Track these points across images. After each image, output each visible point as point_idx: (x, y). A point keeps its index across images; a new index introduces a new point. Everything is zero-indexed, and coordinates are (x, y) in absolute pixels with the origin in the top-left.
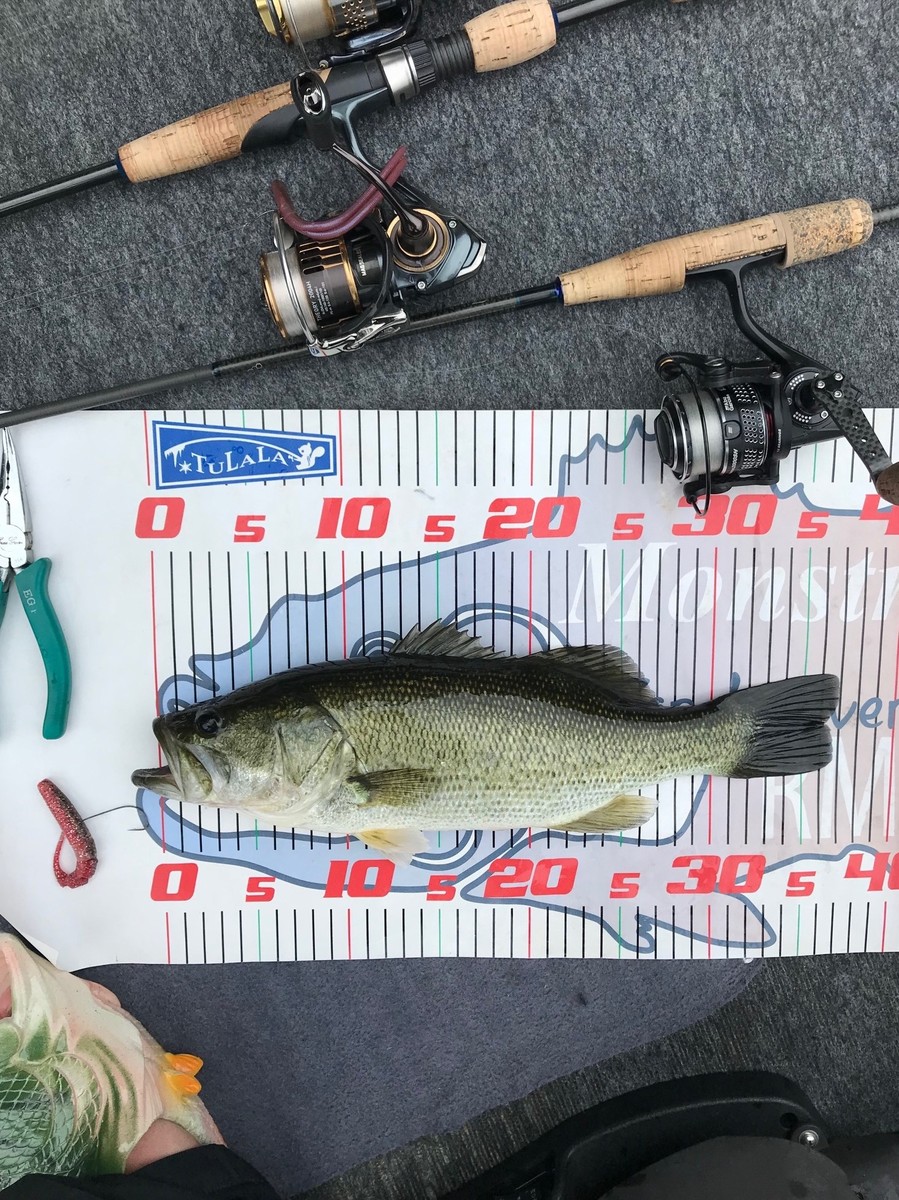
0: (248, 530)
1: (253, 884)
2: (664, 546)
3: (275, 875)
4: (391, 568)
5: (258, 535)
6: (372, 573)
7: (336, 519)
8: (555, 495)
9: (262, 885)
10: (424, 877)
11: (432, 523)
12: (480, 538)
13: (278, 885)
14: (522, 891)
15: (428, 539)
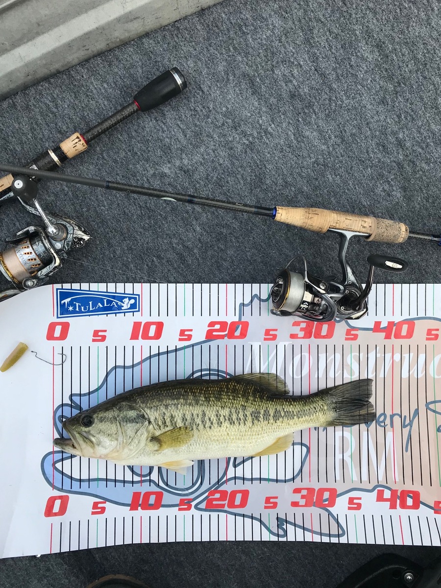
0: (99, 336)
1: (95, 505)
2: (287, 344)
3: (106, 500)
4: (163, 353)
5: (104, 338)
6: (155, 355)
7: (139, 331)
8: (237, 320)
9: (100, 505)
10: (176, 500)
11: (182, 332)
12: (204, 339)
13: (108, 505)
14: (223, 506)
15: (180, 340)
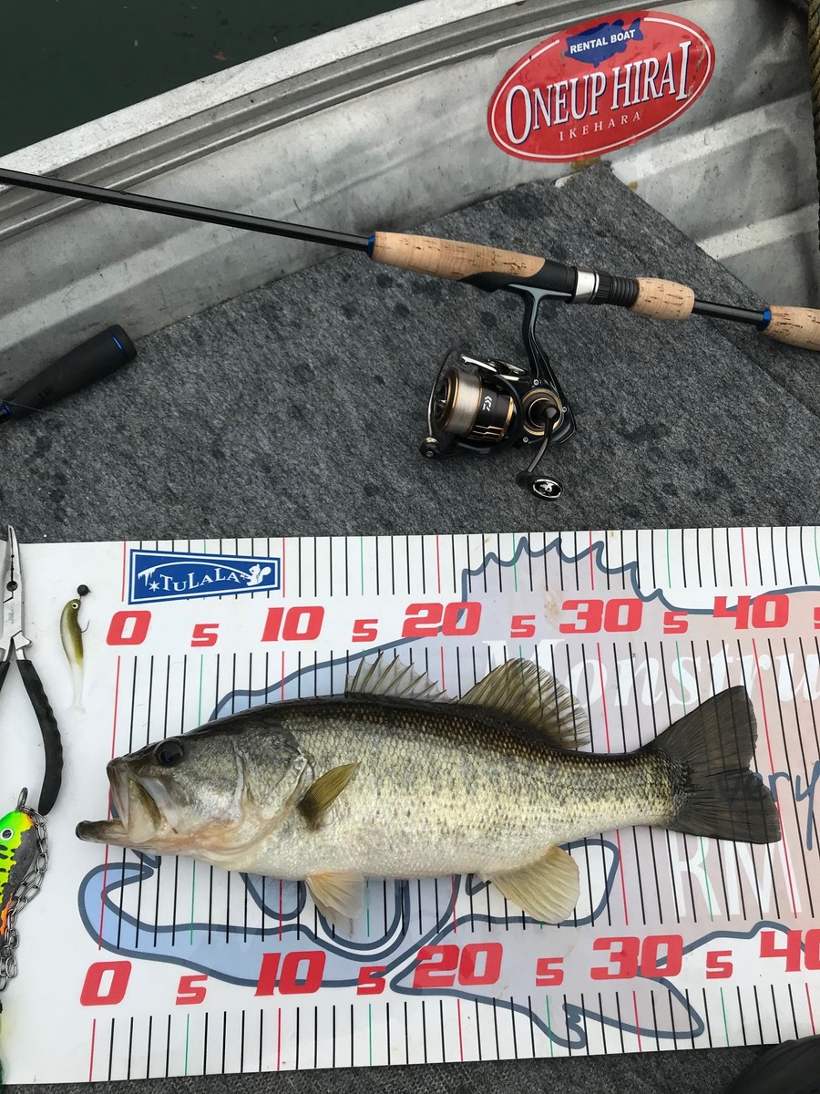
0: (204, 636)
1: (185, 984)
2: (555, 642)
3: (208, 973)
4: (324, 665)
5: (212, 640)
6: (308, 669)
7: (278, 625)
8: (460, 600)
9: (194, 984)
10: (353, 970)
11: (359, 625)
12: (399, 637)
13: (211, 984)
14: (450, 980)
15: (355, 639)
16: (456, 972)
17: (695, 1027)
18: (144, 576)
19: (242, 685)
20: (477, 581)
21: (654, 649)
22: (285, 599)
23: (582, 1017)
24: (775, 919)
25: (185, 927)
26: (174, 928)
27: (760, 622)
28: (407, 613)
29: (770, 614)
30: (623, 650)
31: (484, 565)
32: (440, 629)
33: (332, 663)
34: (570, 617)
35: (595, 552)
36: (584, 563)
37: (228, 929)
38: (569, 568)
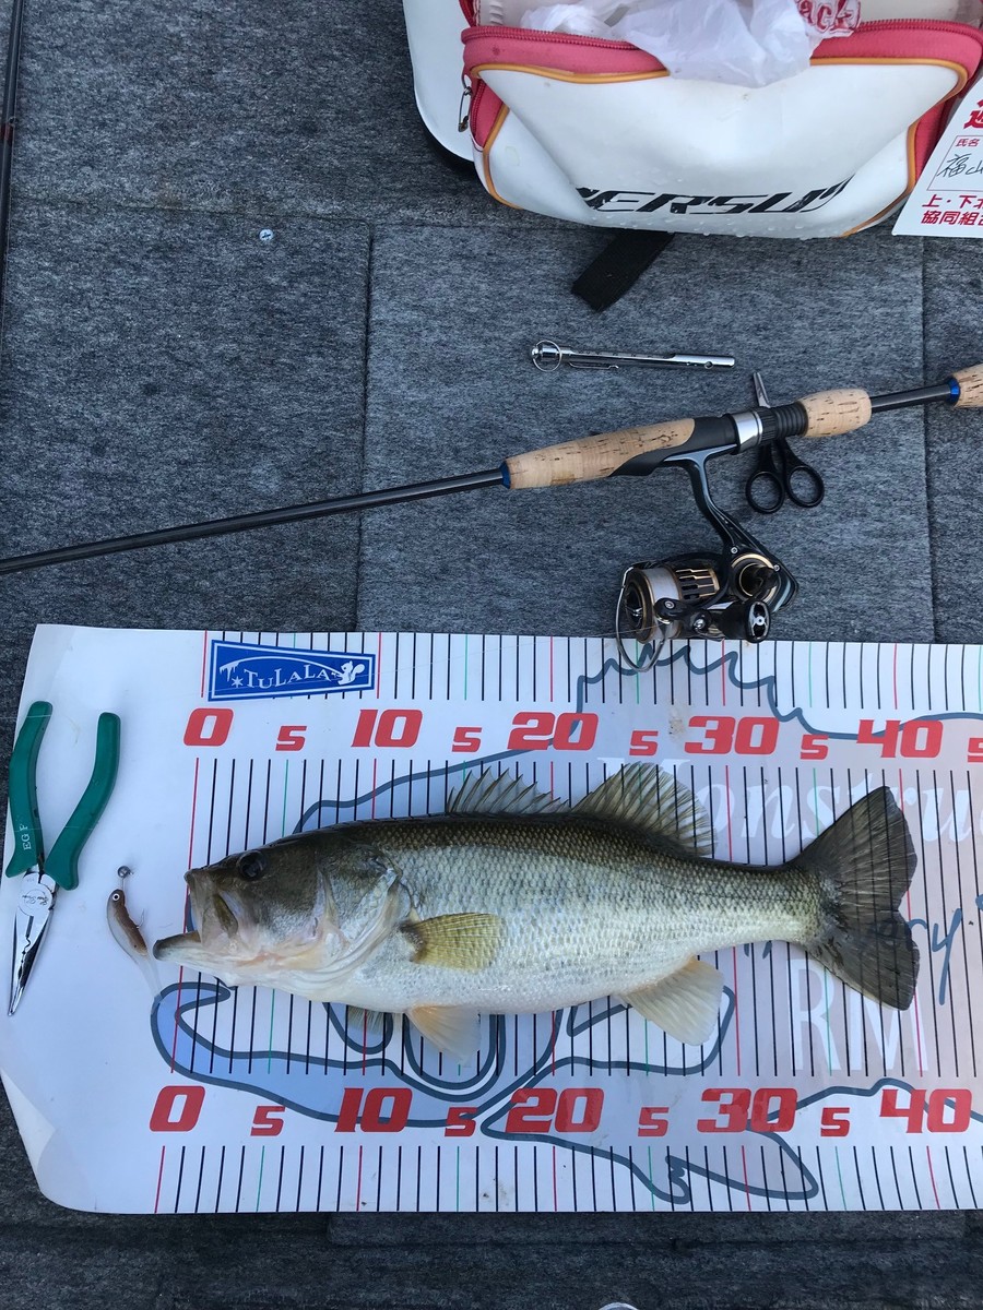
16: (553, 1117)
17: (809, 1187)
18: (226, 670)
19: (329, 795)
20: (594, 690)
21: (789, 776)
22: (378, 701)
23: (686, 1171)
24: (898, 1077)
25: (262, 1054)
26: (251, 1055)
27: (909, 751)
28: (515, 723)
29: (921, 742)
30: (754, 775)
31: (603, 672)
32: (550, 742)
33: (429, 774)
34: (697, 735)
35: (727, 664)
36: (715, 675)
37: (308, 1059)
38: (698, 680)
